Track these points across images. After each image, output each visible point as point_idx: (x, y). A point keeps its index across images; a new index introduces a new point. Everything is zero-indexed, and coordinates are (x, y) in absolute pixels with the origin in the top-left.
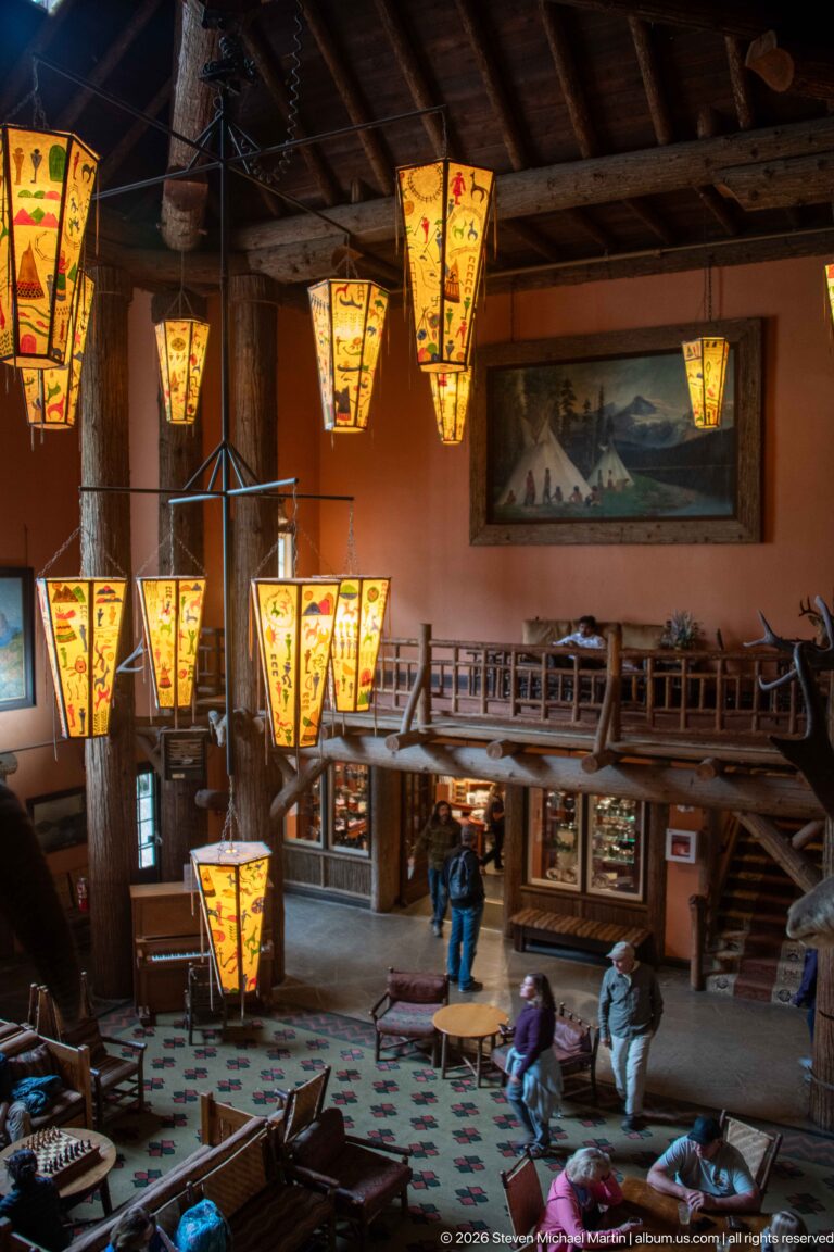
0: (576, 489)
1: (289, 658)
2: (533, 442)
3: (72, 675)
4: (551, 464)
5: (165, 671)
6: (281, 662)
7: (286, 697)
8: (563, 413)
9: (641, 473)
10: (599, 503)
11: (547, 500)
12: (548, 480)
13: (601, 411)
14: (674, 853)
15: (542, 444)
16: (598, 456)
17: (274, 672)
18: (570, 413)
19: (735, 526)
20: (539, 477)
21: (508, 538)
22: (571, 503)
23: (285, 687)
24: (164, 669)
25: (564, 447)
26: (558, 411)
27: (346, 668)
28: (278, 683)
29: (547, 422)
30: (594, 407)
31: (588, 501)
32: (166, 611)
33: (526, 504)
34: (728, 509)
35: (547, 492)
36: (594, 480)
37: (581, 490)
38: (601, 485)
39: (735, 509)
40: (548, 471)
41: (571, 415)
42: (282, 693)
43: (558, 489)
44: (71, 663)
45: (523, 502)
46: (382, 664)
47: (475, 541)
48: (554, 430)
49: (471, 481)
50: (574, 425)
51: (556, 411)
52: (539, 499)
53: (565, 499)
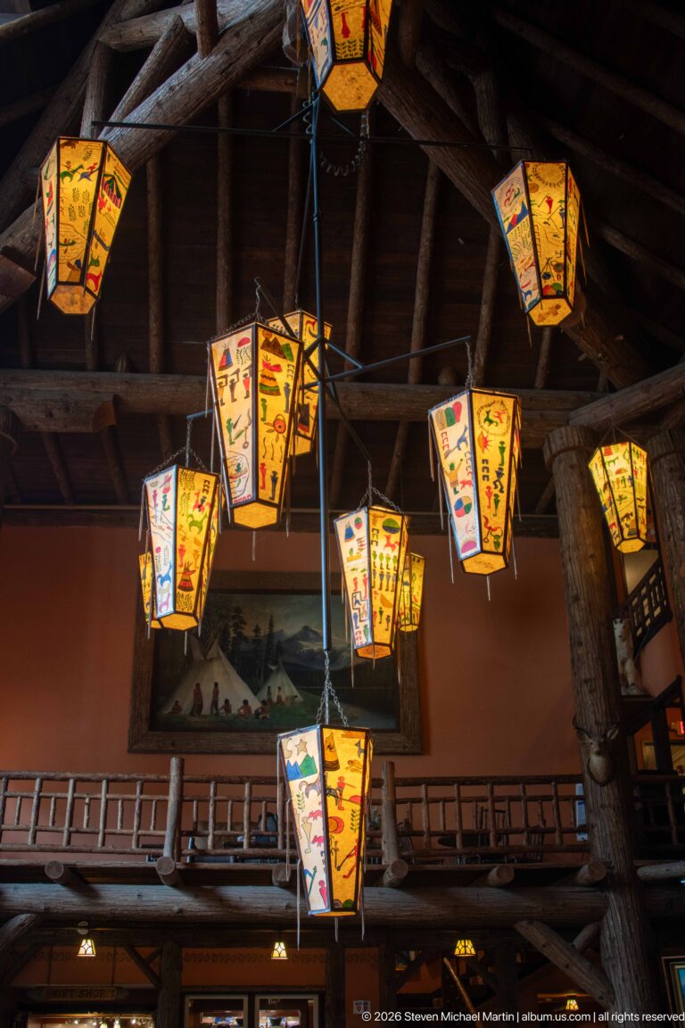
0: (246, 702)
1: (502, 463)
2: (202, 658)
3: (269, 431)
4: (219, 679)
5: (187, 571)
6: (493, 467)
7: (497, 502)
8: (233, 635)
9: (310, 691)
10: (268, 716)
11: (215, 712)
12: (216, 692)
13: (271, 636)
15: (211, 660)
16: (267, 675)
17: (484, 477)
18: (240, 635)
19: (399, 738)
20: (207, 691)
21: (173, 745)
22: (240, 715)
23: (496, 491)
25: (233, 663)
26: (228, 633)
27: (383, 600)
28: (489, 488)
29: (216, 642)
30: (264, 631)
31: (257, 713)
32: (200, 507)
33: (192, 714)
35: (215, 703)
36: (264, 695)
37: (250, 704)
38: (270, 700)
39: (398, 723)
40: (216, 685)
41: (240, 637)
42: (493, 498)
43: (227, 701)
44: (271, 418)
45: (188, 712)
46: (120, 802)
47: (135, 747)
48: (223, 648)
49: (135, 687)
50: (243, 646)
51: (225, 632)
52: (206, 709)
53: (234, 711)
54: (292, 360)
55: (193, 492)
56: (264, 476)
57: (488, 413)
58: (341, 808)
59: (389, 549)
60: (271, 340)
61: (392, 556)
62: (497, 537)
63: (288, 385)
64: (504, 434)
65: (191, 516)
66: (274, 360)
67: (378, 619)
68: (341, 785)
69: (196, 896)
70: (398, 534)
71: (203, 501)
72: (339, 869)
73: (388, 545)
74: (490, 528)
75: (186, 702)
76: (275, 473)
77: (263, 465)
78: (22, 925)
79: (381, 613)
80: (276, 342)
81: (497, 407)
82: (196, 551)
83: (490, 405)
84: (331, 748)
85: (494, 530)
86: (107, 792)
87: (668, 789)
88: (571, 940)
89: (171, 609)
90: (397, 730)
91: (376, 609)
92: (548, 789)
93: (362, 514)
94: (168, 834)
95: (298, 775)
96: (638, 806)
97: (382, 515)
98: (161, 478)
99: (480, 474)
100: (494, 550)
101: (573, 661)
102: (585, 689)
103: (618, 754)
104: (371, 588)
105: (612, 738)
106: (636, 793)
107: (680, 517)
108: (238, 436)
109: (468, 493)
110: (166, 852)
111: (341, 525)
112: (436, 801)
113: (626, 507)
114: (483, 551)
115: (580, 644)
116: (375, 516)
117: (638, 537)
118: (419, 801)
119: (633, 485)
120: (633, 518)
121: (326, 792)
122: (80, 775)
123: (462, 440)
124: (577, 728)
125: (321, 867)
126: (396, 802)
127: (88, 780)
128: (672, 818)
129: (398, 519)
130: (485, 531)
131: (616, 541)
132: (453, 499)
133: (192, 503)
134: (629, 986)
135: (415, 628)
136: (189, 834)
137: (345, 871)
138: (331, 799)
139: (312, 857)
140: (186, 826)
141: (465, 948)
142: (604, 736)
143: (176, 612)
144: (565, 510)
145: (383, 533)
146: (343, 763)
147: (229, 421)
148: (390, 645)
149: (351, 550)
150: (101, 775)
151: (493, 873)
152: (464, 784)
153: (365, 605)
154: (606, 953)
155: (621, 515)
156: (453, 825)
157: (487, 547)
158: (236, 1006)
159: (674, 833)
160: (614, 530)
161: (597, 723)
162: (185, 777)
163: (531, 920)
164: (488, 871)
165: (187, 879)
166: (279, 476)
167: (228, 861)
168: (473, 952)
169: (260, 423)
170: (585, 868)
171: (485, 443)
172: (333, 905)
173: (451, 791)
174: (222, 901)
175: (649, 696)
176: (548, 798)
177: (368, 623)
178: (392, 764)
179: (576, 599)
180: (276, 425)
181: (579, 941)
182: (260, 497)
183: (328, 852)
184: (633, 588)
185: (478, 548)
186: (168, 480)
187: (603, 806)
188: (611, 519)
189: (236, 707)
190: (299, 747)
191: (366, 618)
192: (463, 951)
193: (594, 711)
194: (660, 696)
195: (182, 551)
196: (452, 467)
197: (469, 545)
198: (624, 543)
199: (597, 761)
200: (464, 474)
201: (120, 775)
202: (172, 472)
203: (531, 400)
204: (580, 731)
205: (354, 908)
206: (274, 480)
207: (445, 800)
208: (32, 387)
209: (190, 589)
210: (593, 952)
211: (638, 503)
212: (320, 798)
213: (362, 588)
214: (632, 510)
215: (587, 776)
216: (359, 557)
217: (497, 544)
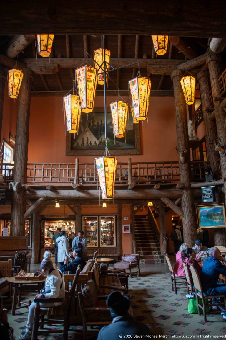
0: (95, 142)
1: (145, 95)
2: (84, 131)
3: (89, 91)
4: (88, 136)
5: (74, 120)
6: (143, 96)
7: (144, 104)
8: (92, 124)
9: (112, 139)
10: (101, 145)
11: (87, 145)
12: (88, 140)
13: (101, 125)
14: (125, 231)
15: (86, 131)
16: (101, 135)
18: (93, 124)
19: (135, 151)
21: (77, 154)
22: (94, 145)
23: (144, 102)
24: (74, 119)
25: (92, 132)
26: (91, 124)
27: (122, 124)
28: (142, 101)
29: (87, 127)
30: (100, 123)
31: (98, 145)
32: (77, 104)
33: (82, 145)
34: (133, 147)
35: (87, 143)
36: (100, 140)
37: (96, 142)
38: (102, 141)
39: (135, 147)
40: (88, 138)
42: (143, 103)
43: (91, 142)
44: (90, 88)
45: (81, 145)
46: (63, 170)
47: (67, 154)
48: (89, 128)
49: (67, 139)
50: (95, 127)
51: (90, 124)
52: (85, 144)
53: (93, 144)
54: (94, 73)
55: (75, 100)
56: (88, 102)
57: (142, 82)
58: (109, 175)
59: (123, 111)
60: (89, 69)
61: (124, 113)
62: (144, 112)
63: (94, 80)
64: (146, 87)
65: (75, 106)
66: (90, 74)
67: (120, 129)
68: (109, 170)
69: (83, 193)
70: (125, 107)
71: (77, 102)
72: (108, 189)
73: (123, 110)
74: (142, 111)
75: (80, 143)
76: (91, 101)
77: (88, 99)
78: (41, 200)
79: (121, 127)
80: (91, 69)
81: (144, 81)
82: (76, 115)
83: (142, 81)
84: (106, 162)
85: (143, 111)
86: (60, 167)
87: (200, 165)
88: (174, 202)
89: (71, 129)
90: (135, 149)
91: (120, 126)
92: (170, 165)
93: (116, 103)
94: (75, 178)
95: (99, 168)
96: (192, 169)
97: (121, 103)
98: (67, 97)
99: (140, 97)
100: (143, 115)
101: (177, 132)
102: (180, 139)
103: (186, 156)
104: (118, 121)
105: (186, 152)
106: (192, 166)
107: (205, 94)
108: (82, 92)
109: (137, 102)
110: (75, 182)
111: (112, 105)
112: (142, 168)
113: (189, 93)
114: (140, 116)
115: (179, 128)
116: (119, 103)
117: (192, 101)
118: (137, 168)
119: (191, 87)
120: (191, 96)
121: (105, 172)
122: (53, 164)
123: (136, 89)
124: (177, 150)
125: (105, 188)
126: (131, 169)
127: (55, 165)
128: (200, 172)
129: (125, 104)
130: (141, 111)
131: (186, 102)
132: (134, 103)
133: (75, 103)
134: (187, 213)
135: (138, 123)
136: (81, 177)
137: (110, 189)
138: (106, 173)
139: (103, 186)
140: (80, 176)
141: (150, 204)
142: (183, 152)
143: (72, 129)
144: (176, 92)
145: (121, 107)
146: (109, 165)
147: (80, 89)
148: (123, 135)
149: (114, 112)
150: (58, 163)
151: (155, 186)
152: (149, 164)
153: (117, 125)
154: (183, 205)
155: (188, 95)
156: (146, 174)
157: (141, 115)
158: (95, 219)
159: (201, 175)
160: (186, 99)
161: (182, 148)
162: (79, 163)
163: (164, 197)
164: (154, 186)
165: (81, 189)
166: (92, 102)
167: (91, 184)
168: (152, 205)
169: (87, 89)
170: (178, 185)
171: (141, 90)
172: (107, 197)
173: (145, 166)
174: (89, 194)
175: (198, 140)
176: (170, 167)
177: (118, 129)
178: (131, 159)
179: (178, 116)
180: (91, 90)
181: (176, 202)
182: (88, 107)
183: (106, 185)
184: (197, 109)
185: (139, 116)
186: (69, 97)
187: (183, 169)
188: (185, 96)
189: (93, 143)
190: (99, 161)
191: (117, 128)
192: (150, 205)
193: (181, 145)
194: (201, 140)
195: (73, 115)
196: (134, 95)
197: (137, 114)
198: (188, 103)
199: (182, 158)
200: (136, 97)
201: (63, 163)
202: (70, 96)
203: (167, 62)
204: (178, 150)
205: (112, 197)
206: (91, 103)
207: (144, 168)
208: (36, 63)
209: (75, 124)
210: (179, 205)
211: (192, 92)
212: (104, 173)
213: (117, 121)
214: (190, 94)
215: (179, 162)
216: (116, 113)
217: (144, 114)
